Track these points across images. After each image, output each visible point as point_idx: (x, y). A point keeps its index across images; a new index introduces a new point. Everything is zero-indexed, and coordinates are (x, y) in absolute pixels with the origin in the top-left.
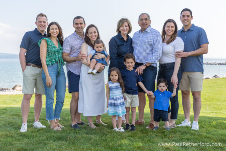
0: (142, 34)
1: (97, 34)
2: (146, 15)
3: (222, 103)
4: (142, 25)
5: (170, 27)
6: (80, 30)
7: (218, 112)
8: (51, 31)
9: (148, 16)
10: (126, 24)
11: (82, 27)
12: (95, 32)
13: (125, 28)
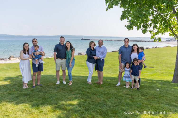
0: (99, 48)
2: (101, 40)
8: (67, 45)
11: (36, 43)
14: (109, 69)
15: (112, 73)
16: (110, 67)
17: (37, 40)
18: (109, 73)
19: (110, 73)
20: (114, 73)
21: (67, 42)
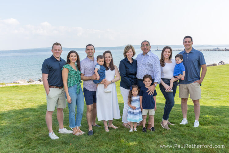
0: (144, 56)
1: (111, 59)
2: (147, 42)
3: (221, 90)
4: (144, 50)
5: (167, 52)
6: (91, 54)
7: (216, 98)
8: (71, 58)
9: (148, 42)
10: (131, 50)
11: (92, 52)
12: (109, 57)
13: (130, 53)
14: (205, 93)
15: (212, 99)
16: (205, 89)
17: (93, 46)
18: (207, 99)
19: (209, 99)
20: (214, 99)
21: (71, 52)
